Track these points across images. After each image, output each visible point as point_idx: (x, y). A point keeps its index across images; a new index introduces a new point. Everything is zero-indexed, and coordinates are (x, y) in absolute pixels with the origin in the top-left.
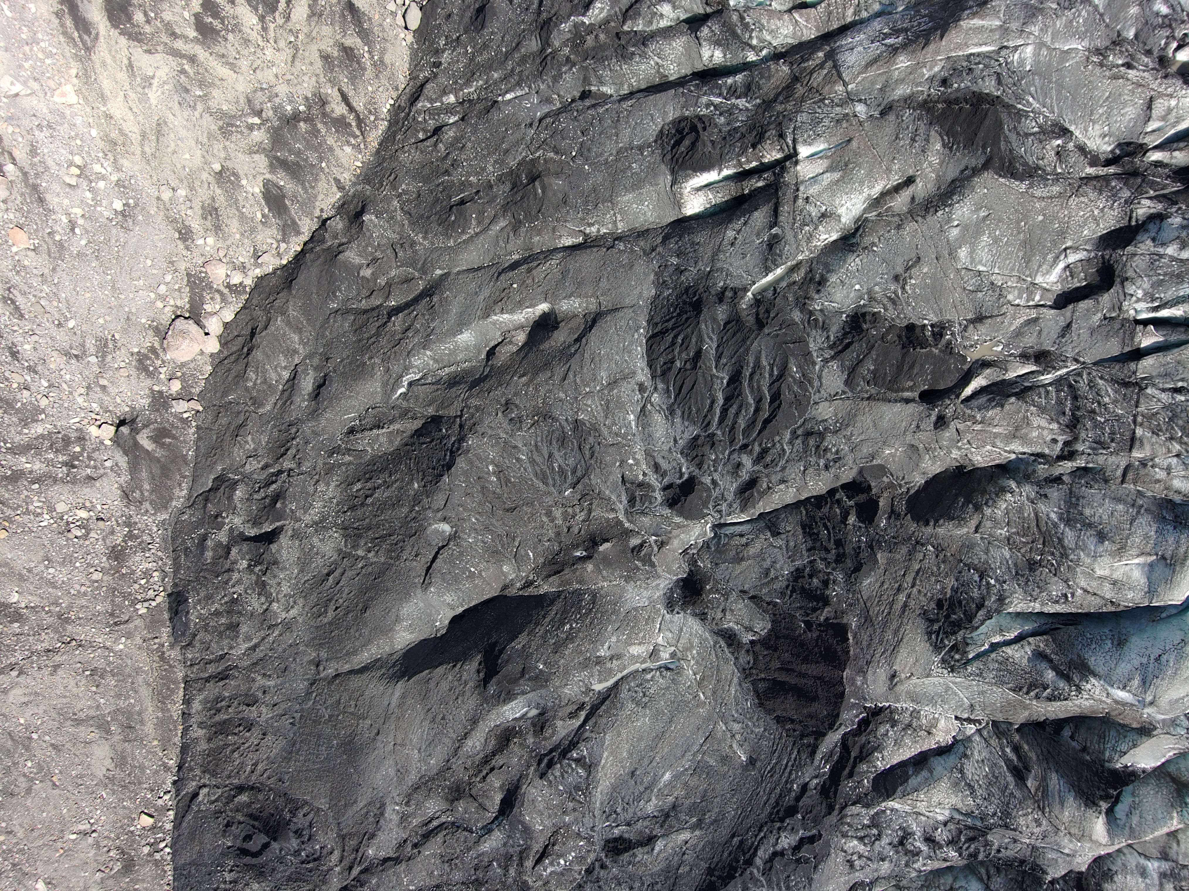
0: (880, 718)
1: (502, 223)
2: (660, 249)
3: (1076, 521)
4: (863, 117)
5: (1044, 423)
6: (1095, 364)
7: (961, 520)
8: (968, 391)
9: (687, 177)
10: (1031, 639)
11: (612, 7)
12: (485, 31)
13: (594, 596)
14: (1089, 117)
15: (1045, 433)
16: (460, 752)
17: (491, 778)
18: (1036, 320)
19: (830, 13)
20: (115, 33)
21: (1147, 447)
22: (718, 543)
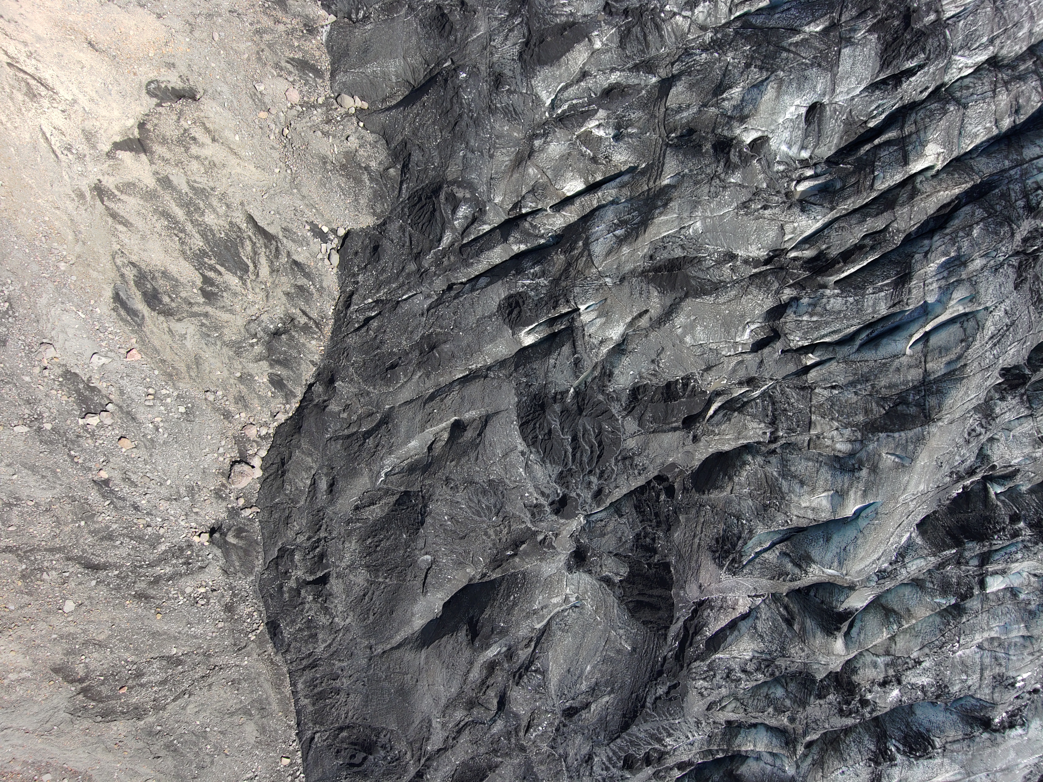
0: (703, 607)
1: (419, 374)
2: (514, 374)
3: (788, 475)
4: (610, 284)
5: (755, 425)
6: (783, 379)
7: (722, 488)
8: (711, 412)
9: (520, 330)
10: (777, 546)
11: (453, 234)
12: (381, 262)
13: (524, 575)
14: (747, 242)
15: (758, 430)
16: (467, 682)
17: (489, 692)
18: (742, 362)
19: (583, 206)
20: (154, 314)
21: (819, 427)
22: (590, 526)
